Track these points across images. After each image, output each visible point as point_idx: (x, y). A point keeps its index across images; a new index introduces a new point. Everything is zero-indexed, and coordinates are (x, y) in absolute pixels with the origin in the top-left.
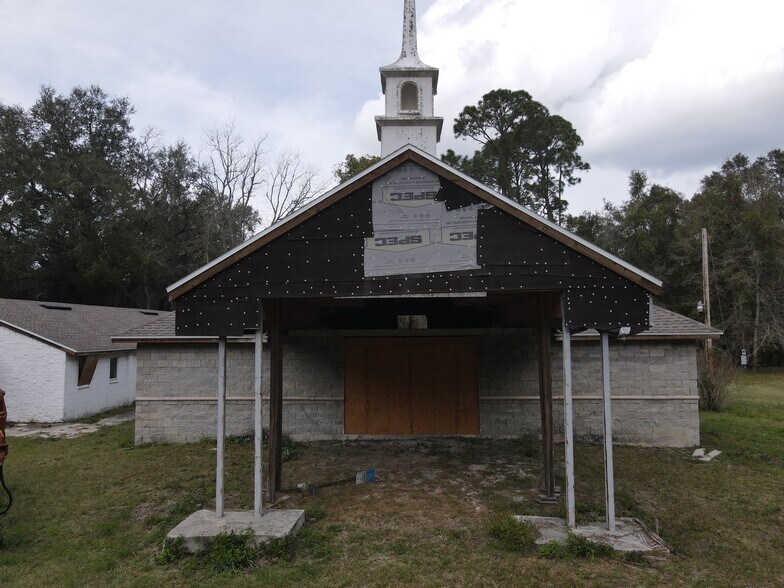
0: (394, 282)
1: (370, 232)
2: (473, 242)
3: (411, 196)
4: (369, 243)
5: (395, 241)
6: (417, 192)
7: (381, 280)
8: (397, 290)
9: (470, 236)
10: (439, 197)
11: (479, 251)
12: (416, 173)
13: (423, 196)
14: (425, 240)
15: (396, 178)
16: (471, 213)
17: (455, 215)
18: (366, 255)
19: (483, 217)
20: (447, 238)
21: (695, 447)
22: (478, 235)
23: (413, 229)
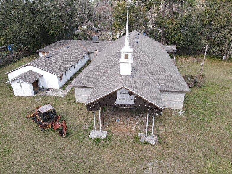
0: (121, 105)
1: (117, 98)
2: (134, 101)
3: (124, 93)
4: (117, 100)
5: (121, 100)
6: (125, 92)
7: (119, 105)
8: (121, 107)
9: (133, 100)
10: (128, 93)
11: (135, 102)
12: (125, 89)
13: (126, 93)
14: (126, 100)
15: (121, 90)
16: (134, 96)
17: (131, 96)
18: (116, 101)
19: (135, 97)
20: (129, 100)
21: (181, 109)
22: (134, 100)
23: (124, 98)
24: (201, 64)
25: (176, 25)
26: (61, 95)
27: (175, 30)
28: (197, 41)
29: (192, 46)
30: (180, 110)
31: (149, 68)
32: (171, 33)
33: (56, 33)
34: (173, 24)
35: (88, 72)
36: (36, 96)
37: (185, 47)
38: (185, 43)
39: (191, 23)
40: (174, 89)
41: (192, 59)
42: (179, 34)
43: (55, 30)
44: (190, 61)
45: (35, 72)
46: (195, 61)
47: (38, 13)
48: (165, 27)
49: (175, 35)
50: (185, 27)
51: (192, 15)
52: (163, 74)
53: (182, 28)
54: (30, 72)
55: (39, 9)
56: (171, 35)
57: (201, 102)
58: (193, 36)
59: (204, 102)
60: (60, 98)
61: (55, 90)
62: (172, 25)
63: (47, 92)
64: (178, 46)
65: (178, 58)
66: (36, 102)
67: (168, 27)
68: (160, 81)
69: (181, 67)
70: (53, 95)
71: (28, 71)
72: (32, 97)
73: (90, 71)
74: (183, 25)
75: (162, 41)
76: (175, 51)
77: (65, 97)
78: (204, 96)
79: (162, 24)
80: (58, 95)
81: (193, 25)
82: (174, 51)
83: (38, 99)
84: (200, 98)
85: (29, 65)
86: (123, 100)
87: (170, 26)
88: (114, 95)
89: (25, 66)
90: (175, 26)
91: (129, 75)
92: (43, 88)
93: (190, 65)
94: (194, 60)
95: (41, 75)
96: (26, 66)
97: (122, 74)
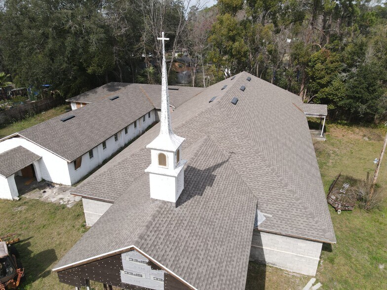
0: (133, 287)
1: (122, 269)
2: (163, 283)
3: (137, 261)
4: (122, 272)
5: (132, 274)
6: (139, 260)
7: (128, 285)
9: (162, 280)
10: (148, 264)
12: (137, 254)
13: (142, 262)
14: (144, 277)
15: (130, 253)
16: (162, 273)
17: (155, 272)
18: (121, 276)
19: (166, 275)
20: (152, 279)
21: (313, 277)
22: (165, 281)
23: (138, 272)
24: (375, 162)
25: (332, 62)
26: (68, 201)
27: (330, 71)
28: (376, 98)
29: (363, 108)
30: (308, 278)
31: (244, 169)
32: (320, 78)
33: (101, 71)
34: (325, 60)
35: (114, 166)
36: (19, 200)
37: (349, 109)
38: (348, 101)
39: (363, 61)
40: (294, 230)
41: (361, 133)
42: (336, 83)
43: (98, 66)
44: (357, 137)
45: (28, 151)
46: (369, 138)
47: (69, 35)
48: (308, 66)
49: (329, 83)
50: (350, 69)
51: (366, 46)
52: (273, 188)
53: (344, 71)
54: (20, 149)
55: (70, 28)
56: (319, 83)
57: (367, 257)
58: (367, 88)
59: (375, 258)
60: (63, 208)
61: (63, 189)
62: (322, 63)
63: (45, 192)
64: (332, 107)
65: (332, 130)
66: (13, 215)
67: (313, 66)
68: (265, 205)
69: (334, 152)
70: (53, 200)
71: (14, 149)
72: (11, 201)
73: (119, 163)
74: (348, 64)
75: (302, 93)
76: (325, 117)
77: (74, 208)
78: (377, 239)
79: (302, 60)
80: (61, 202)
81: (367, 65)
82: (323, 117)
83: (19, 209)
84: (366, 244)
85: (17, 136)
86: (137, 275)
87: (319, 66)
88: (114, 262)
89: (11, 138)
90: (330, 65)
91: (171, 203)
92: (43, 180)
93: (355, 147)
94: (365, 136)
95: (38, 156)
96: (13, 138)
97: (156, 198)
